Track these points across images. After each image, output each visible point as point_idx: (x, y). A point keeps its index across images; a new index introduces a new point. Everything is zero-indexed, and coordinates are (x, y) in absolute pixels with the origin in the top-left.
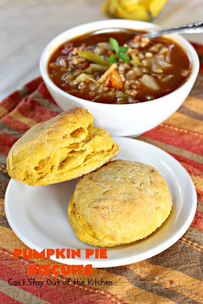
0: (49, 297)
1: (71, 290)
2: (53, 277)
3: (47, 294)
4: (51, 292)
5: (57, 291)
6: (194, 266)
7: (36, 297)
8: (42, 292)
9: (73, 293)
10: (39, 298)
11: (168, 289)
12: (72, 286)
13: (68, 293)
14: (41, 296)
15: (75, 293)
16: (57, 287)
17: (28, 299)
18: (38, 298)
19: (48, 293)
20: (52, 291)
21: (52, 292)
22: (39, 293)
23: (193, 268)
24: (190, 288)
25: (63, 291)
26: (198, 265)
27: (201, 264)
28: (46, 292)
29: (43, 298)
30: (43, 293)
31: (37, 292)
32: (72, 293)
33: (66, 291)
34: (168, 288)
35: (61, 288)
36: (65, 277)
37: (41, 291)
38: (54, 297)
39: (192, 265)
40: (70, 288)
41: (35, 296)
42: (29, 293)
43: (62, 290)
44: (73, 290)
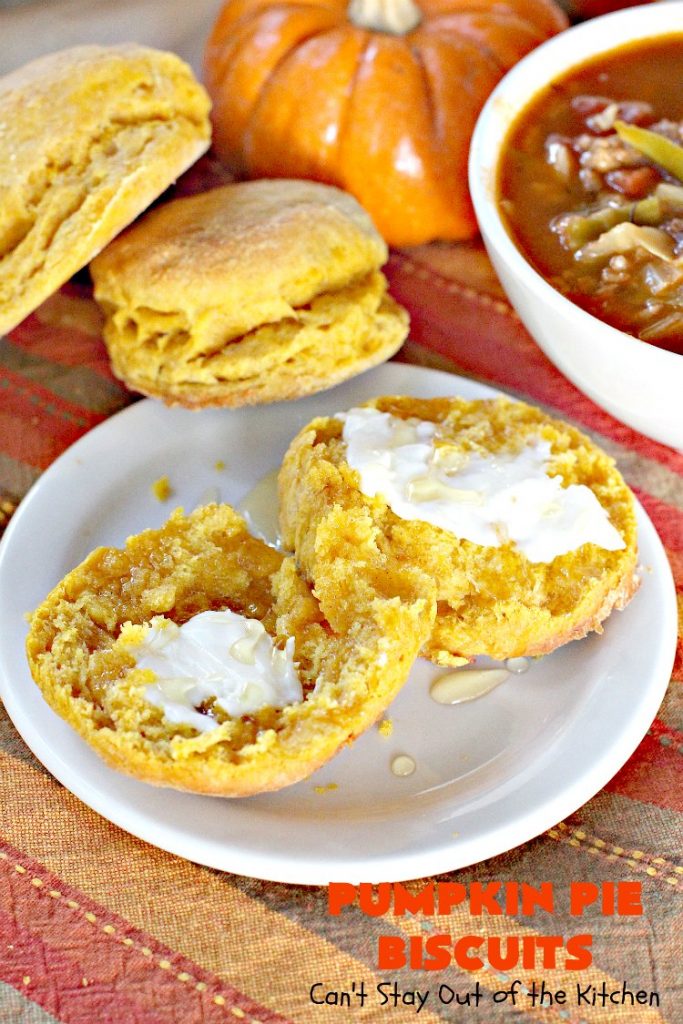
0: (84, 1015)
1: (168, 993)
2: (107, 934)
3: (80, 998)
4: (94, 993)
5: (117, 993)
6: (626, 937)
7: (40, 1009)
8: (64, 989)
9: (173, 1012)
10: (51, 1014)
11: (520, 1013)
12: (171, 978)
13: (156, 1006)
14: (58, 1009)
15: (178, 1010)
16: (116, 976)
17: (10, 1013)
18: (47, 1014)
19: (84, 995)
20: (97, 988)
21: (97, 996)
22: (51, 997)
23: (621, 946)
24: (599, 1017)
25: (139, 993)
26: (639, 937)
27: (650, 931)
28: (75, 992)
29: (62, 1015)
30: (66, 996)
31: (44, 990)
32: (169, 1009)
33: (150, 997)
34: (521, 1009)
35: (134, 981)
36: (151, 940)
37: (60, 984)
38: (101, 1016)
39: (618, 932)
40: (164, 987)
41: (34, 1005)
42: (17, 993)
43: (135, 991)
44: (174, 997)
